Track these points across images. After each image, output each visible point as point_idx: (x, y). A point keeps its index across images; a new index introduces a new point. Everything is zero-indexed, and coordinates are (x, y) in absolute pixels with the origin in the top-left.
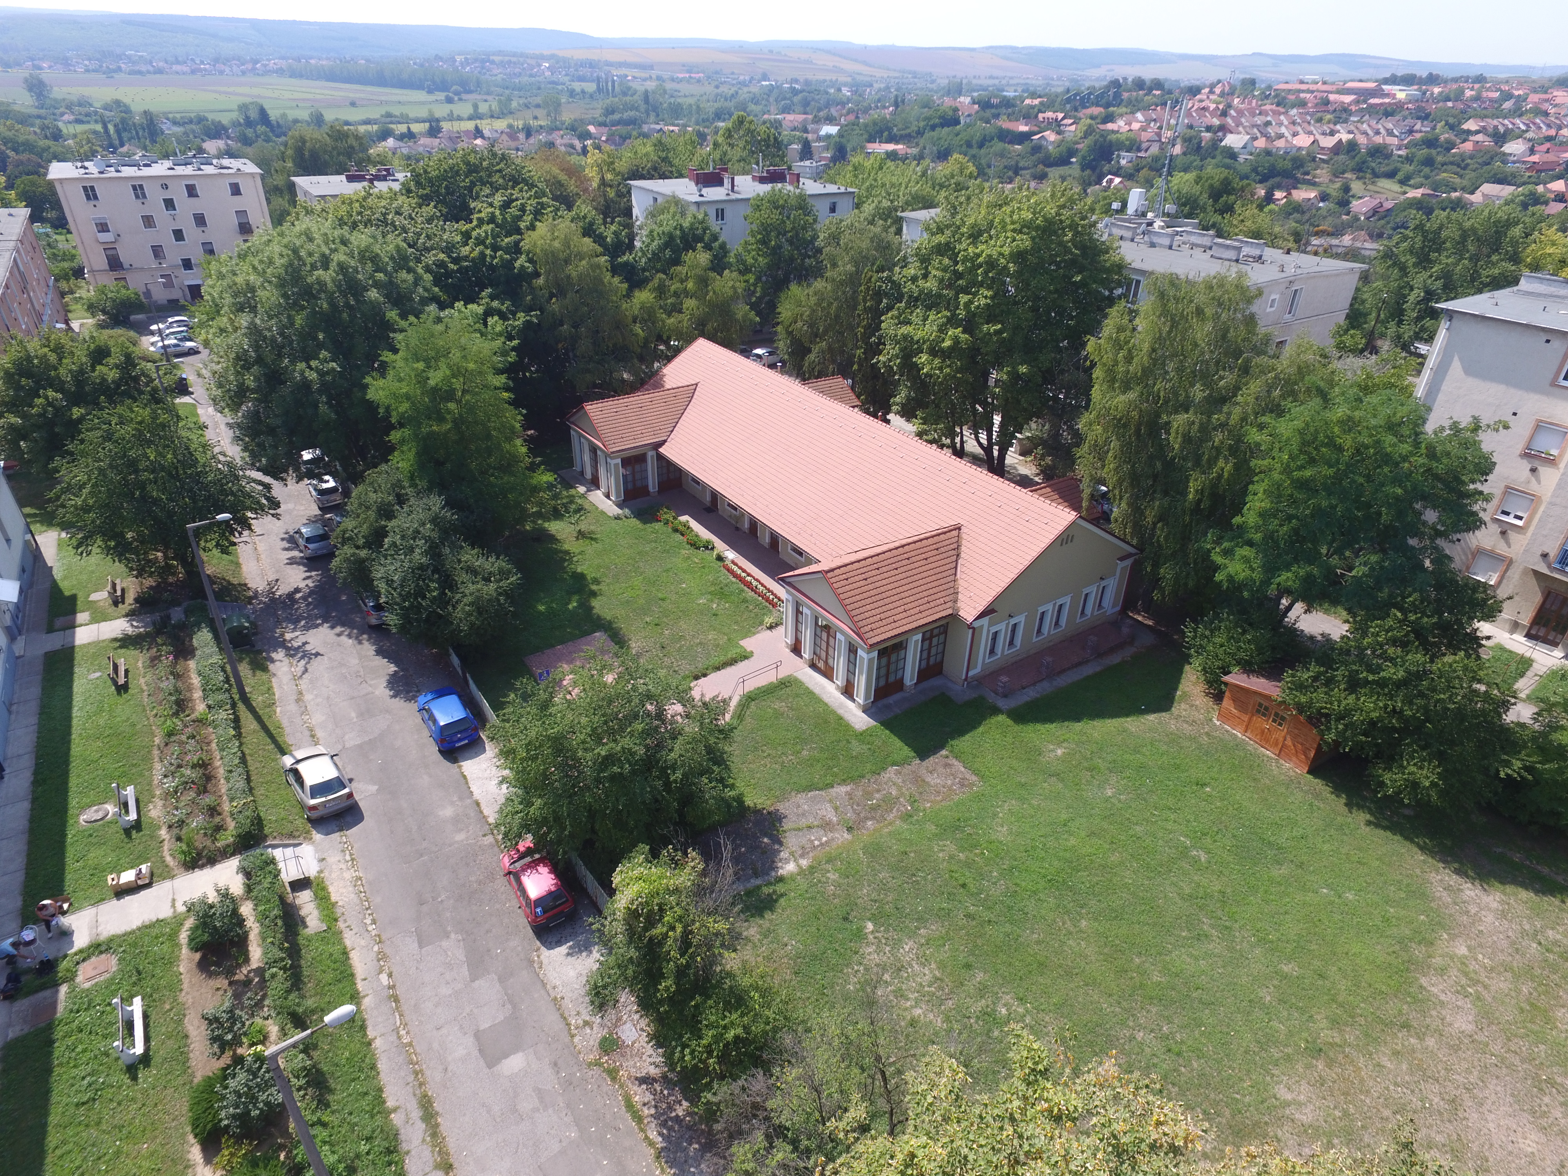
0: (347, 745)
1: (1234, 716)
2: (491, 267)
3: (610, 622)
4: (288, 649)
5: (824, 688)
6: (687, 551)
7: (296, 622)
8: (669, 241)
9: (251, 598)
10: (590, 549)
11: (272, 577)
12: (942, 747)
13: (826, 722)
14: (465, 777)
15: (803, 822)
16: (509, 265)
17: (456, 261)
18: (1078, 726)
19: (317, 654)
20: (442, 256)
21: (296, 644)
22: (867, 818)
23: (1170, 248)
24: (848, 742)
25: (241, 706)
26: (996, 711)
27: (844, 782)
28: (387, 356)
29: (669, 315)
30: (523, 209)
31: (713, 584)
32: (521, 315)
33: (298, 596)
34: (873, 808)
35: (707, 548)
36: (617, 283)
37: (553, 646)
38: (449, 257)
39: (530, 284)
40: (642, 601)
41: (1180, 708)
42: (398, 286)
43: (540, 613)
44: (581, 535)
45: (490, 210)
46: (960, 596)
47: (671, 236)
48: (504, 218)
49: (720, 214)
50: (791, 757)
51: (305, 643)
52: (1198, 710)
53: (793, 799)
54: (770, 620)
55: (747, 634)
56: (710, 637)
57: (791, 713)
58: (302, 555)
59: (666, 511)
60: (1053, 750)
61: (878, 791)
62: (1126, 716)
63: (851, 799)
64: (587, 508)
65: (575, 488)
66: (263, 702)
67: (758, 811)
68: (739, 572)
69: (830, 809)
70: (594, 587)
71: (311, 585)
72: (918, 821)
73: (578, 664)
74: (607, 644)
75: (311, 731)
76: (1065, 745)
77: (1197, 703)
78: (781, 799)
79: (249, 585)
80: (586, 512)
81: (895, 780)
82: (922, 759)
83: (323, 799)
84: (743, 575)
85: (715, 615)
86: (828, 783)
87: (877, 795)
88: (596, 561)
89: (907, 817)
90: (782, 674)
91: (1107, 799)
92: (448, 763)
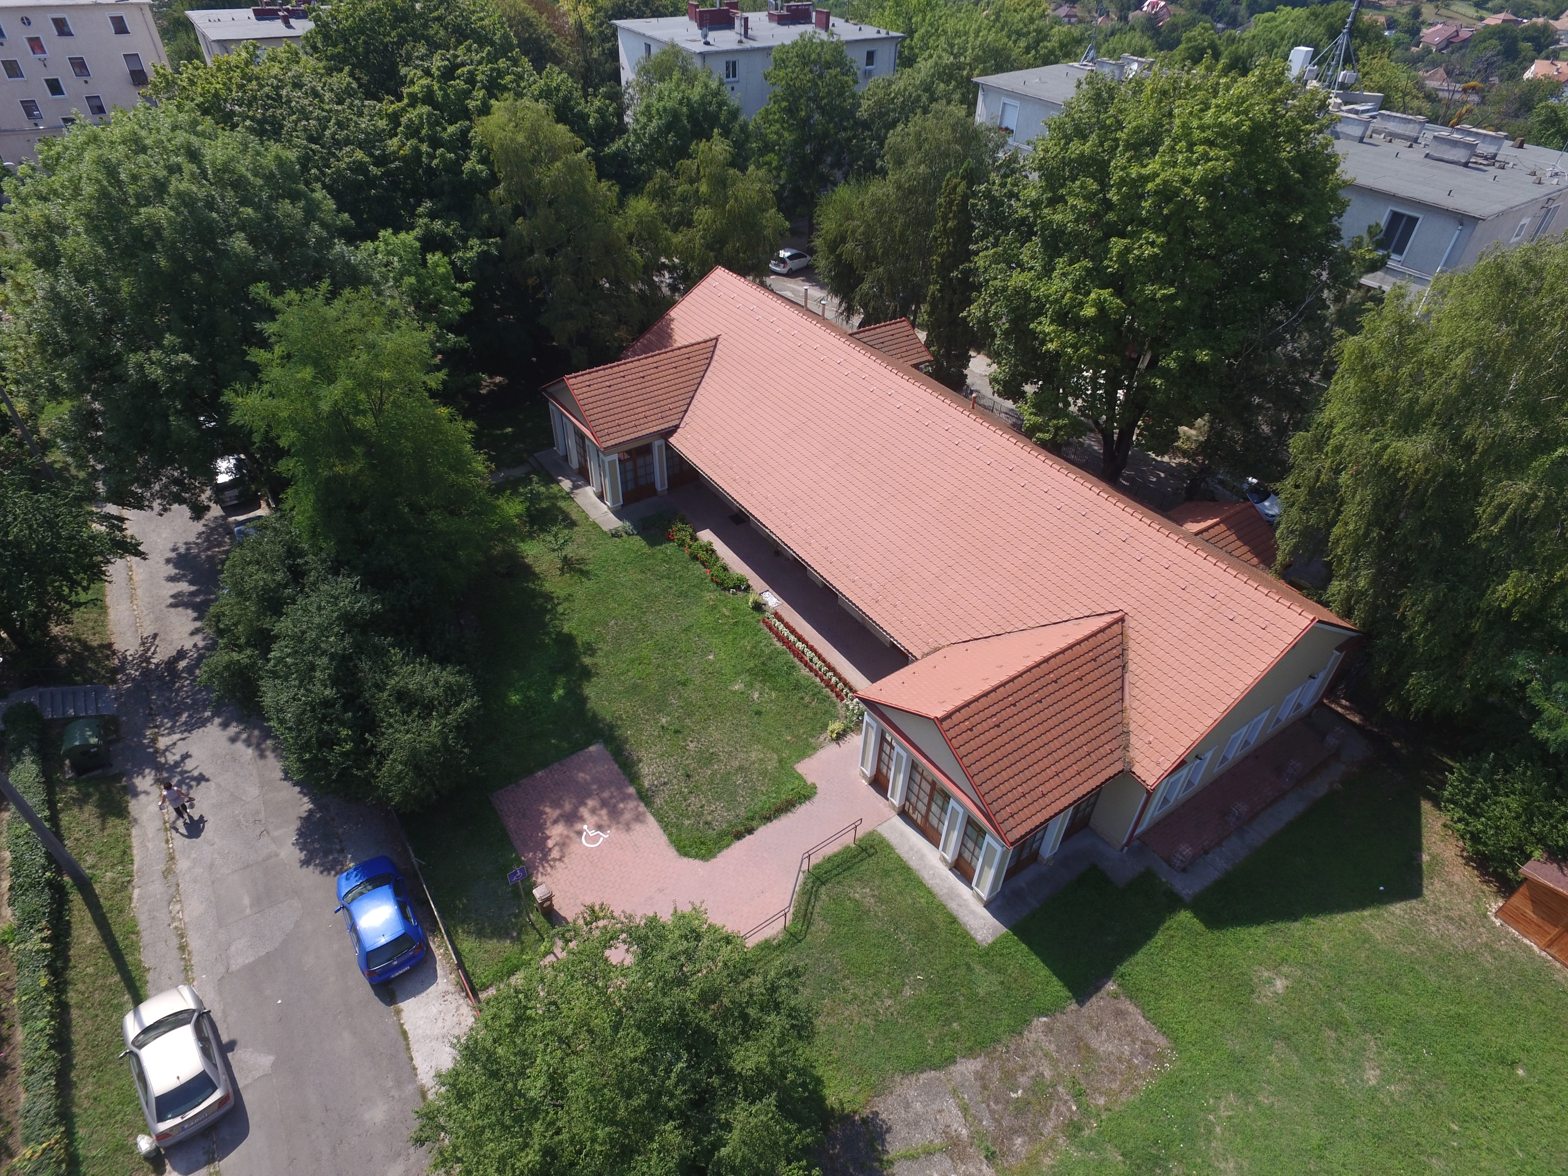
0: (234, 967)
1: (1530, 922)
2: (430, 171)
3: (611, 727)
4: (159, 768)
5: (922, 857)
6: (710, 596)
7: (174, 715)
8: (673, 123)
9: (115, 671)
10: (581, 589)
11: (148, 632)
12: (1106, 974)
13: (933, 926)
14: (404, 1034)
15: (919, 1139)
16: (454, 168)
17: (380, 161)
18: (1296, 928)
19: (201, 779)
20: (359, 155)
21: (172, 758)
22: (1015, 1131)
23: (1361, 140)
24: (970, 969)
25: (76, 899)
26: (1174, 903)
27: (970, 1053)
28: (257, 355)
29: (675, 230)
30: (471, 80)
31: (752, 655)
32: (474, 242)
33: (183, 664)
34: (1021, 1108)
35: (737, 588)
36: (606, 189)
37: (530, 772)
38: (371, 155)
39: (485, 195)
40: (654, 686)
41: (1433, 888)
42: (280, 226)
43: (515, 708)
44: (569, 565)
45: (425, 81)
46: (1133, 739)
47: (675, 115)
48: (446, 96)
49: (732, 69)
50: (888, 1002)
51: (186, 756)
52: (1462, 894)
53: (898, 1090)
54: (836, 726)
55: (806, 750)
56: (753, 756)
57: (880, 910)
58: (193, 588)
59: (680, 525)
60: (1270, 982)
61: (1024, 1069)
62: (1363, 906)
63: (985, 1087)
64: (574, 516)
65: (558, 482)
66: (113, 881)
67: (846, 1119)
68: (786, 632)
69: (955, 1111)
70: (587, 660)
71: (201, 644)
72: (1092, 1141)
73: (568, 807)
74: (609, 768)
75: (182, 936)
76: (1285, 969)
77: (1457, 879)
78: (880, 1090)
79: (115, 647)
80: (572, 524)
81: (1045, 1045)
82: (1081, 1002)
83: (178, 1120)
84: (792, 638)
85: (758, 713)
86: (947, 1053)
87: (1023, 1080)
88: (590, 613)
89: (1073, 1129)
90: (861, 832)
91: (1372, 1095)
92: (380, 1005)
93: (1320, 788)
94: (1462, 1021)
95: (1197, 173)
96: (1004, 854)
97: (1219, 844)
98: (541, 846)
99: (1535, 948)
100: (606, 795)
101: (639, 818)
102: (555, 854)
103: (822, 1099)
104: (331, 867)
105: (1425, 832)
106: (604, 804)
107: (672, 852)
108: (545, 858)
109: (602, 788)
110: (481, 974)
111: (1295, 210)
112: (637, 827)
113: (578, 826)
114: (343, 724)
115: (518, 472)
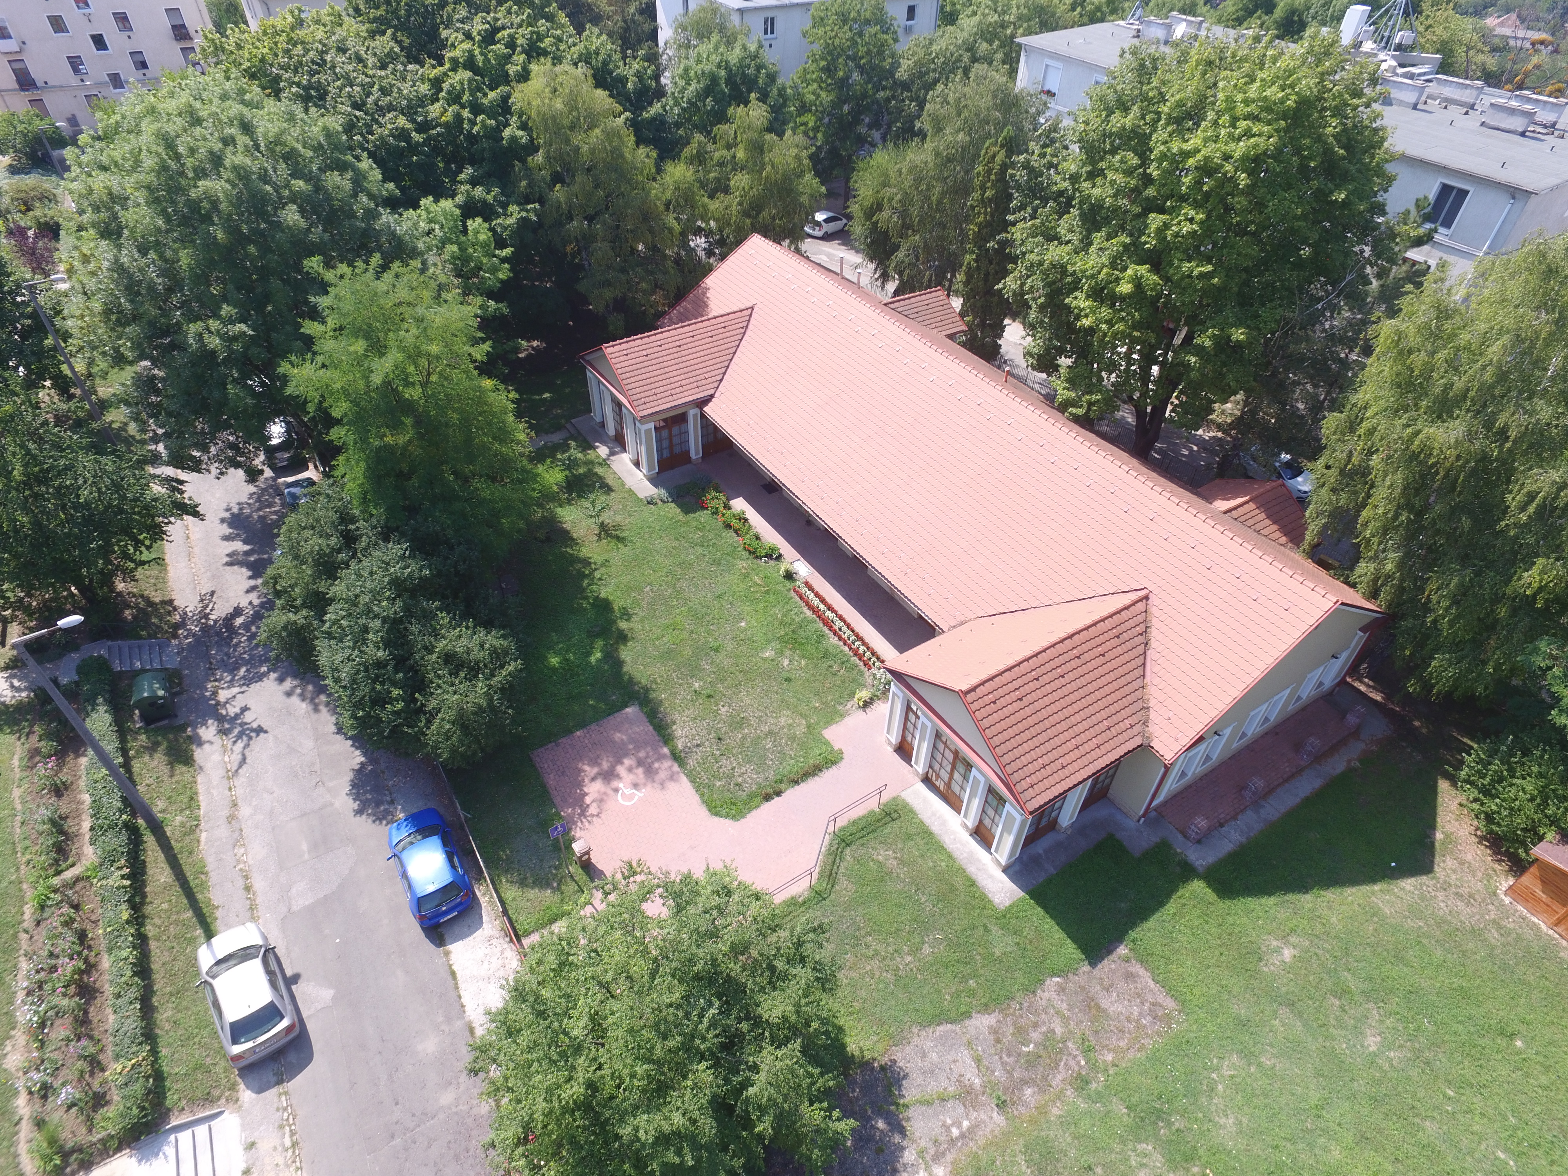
0: (295, 908)
1: (1540, 900)
2: (472, 138)
3: (647, 690)
4: (221, 719)
5: (944, 823)
6: (743, 563)
7: (233, 669)
8: (711, 88)
9: (177, 626)
10: (618, 555)
11: (206, 589)
12: (1119, 939)
13: (952, 889)
14: (453, 974)
15: (934, 1087)
16: (495, 134)
17: (422, 127)
18: (1307, 900)
19: (260, 730)
20: (402, 121)
21: (232, 710)
22: (1025, 1082)
23: (1415, 107)
24: (987, 930)
25: (149, 840)
26: (1188, 872)
27: (986, 1009)
28: (310, 327)
29: (712, 196)
30: (511, 44)
31: (782, 623)
32: (513, 208)
33: (239, 621)
34: (1032, 1061)
35: (769, 556)
36: (645, 156)
37: (569, 732)
38: (413, 121)
39: (523, 161)
40: (688, 652)
41: (1444, 866)
42: (328, 198)
43: (554, 670)
44: (605, 531)
45: (467, 46)
46: (1152, 715)
47: (714, 79)
48: (487, 60)
49: (770, 26)
50: (909, 959)
51: (245, 709)
52: (1473, 873)
53: (916, 1041)
54: (864, 694)
55: (833, 716)
56: (782, 721)
57: (902, 872)
58: (247, 548)
59: (713, 493)
60: (1278, 951)
61: (1036, 1025)
62: (1373, 880)
63: (998, 1041)
64: (610, 482)
65: (595, 448)
66: (183, 825)
67: (866, 1065)
68: (816, 602)
69: (969, 1062)
70: (623, 625)
71: (256, 602)
72: (1098, 1093)
73: (605, 765)
74: (643, 728)
75: (247, 877)
76: (1293, 939)
77: (1469, 857)
78: (898, 1040)
79: (176, 603)
80: (608, 489)
81: (1057, 1003)
82: (1093, 964)
83: (250, 1044)
84: (822, 607)
85: (788, 680)
86: (963, 1009)
87: (1035, 1035)
88: (625, 579)
89: (1081, 1082)
90: (886, 797)
91: (1372, 1061)
92: (431, 947)
93: (1338, 765)
94: (1464, 994)
95: (1239, 149)
96: (1023, 823)
97: (1235, 818)
98: (579, 802)
99: (1543, 926)
100: (642, 754)
101: (672, 777)
102: (593, 810)
103: (843, 1046)
104: (382, 817)
105: (1440, 810)
106: (640, 763)
107: (703, 812)
108: (583, 814)
109: (638, 748)
110: (523, 922)
111: (1338, 187)
112: (671, 785)
113: (615, 784)
114: (395, 684)
115: (557, 438)
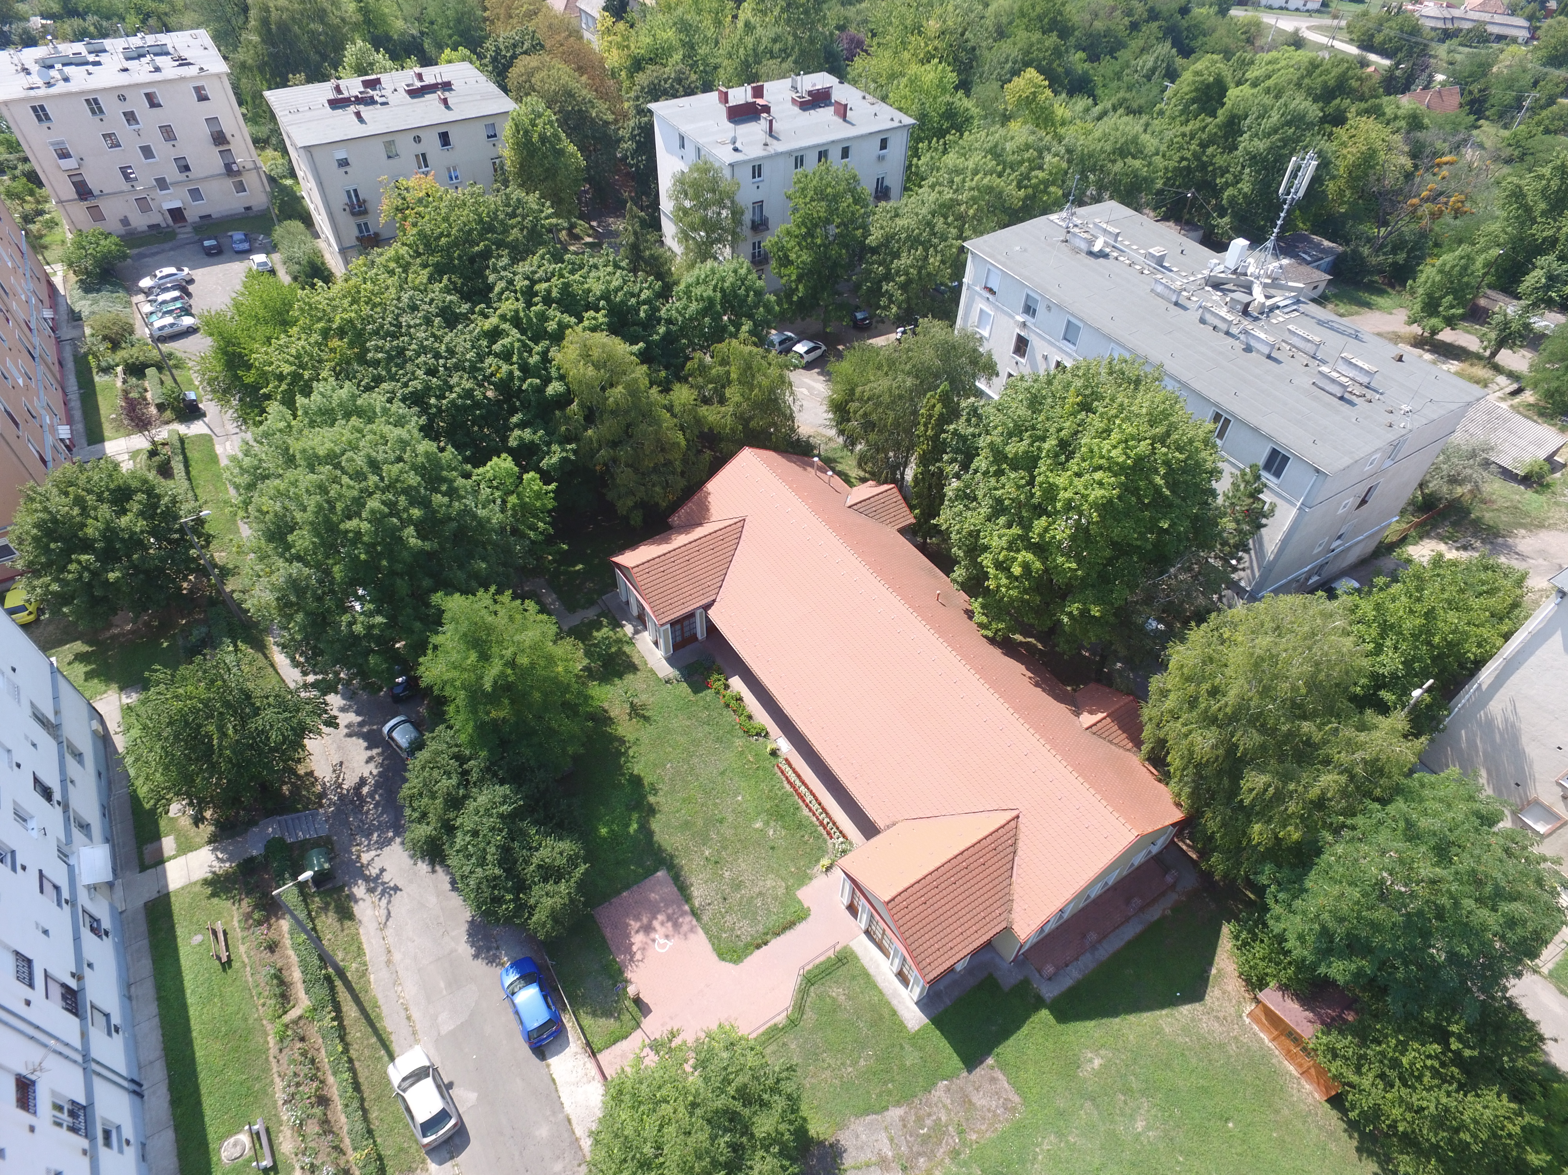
0: (443, 1033)
1: (1264, 1024)
2: (522, 394)
3: (672, 857)
4: (367, 879)
5: (878, 966)
6: (739, 742)
7: (368, 835)
8: (708, 307)
9: (321, 796)
10: (645, 734)
11: (335, 760)
12: (988, 1053)
13: (881, 1018)
14: (553, 1080)
15: (863, 1158)
16: (540, 393)
18: (1116, 1022)
19: (396, 889)
21: (374, 871)
22: (920, 1154)
24: (902, 1048)
25: (338, 983)
26: (1039, 1003)
27: (898, 1104)
31: (769, 797)
32: (555, 447)
33: (365, 790)
34: (925, 1140)
35: (759, 735)
37: (618, 893)
39: (562, 410)
40: (700, 823)
41: (1213, 994)
43: (605, 839)
44: (635, 711)
46: (1015, 906)
47: (711, 301)
48: (529, 319)
49: (757, 172)
50: (850, 1069)
51: (383, 870)
52: (1230, 1000)
53: (852, 1127)
54: (825, 862)
55: (803, 878)
56: (769, 883)
57: (848, 1005)
58: (359, 719)
59: (716, 676)
60: (1091, 1061)
61: (929, 1115)
62: (1162, 1007)
63: (905, 1126)
64: (636, 661)
65: (622, 626)
66: (357, 970)
67: (821, 1143)
68: (793, 778)
69: (886, 1141)
70: (652, 799)
71: (375, 772)
72: (965, 1162)
73: (645, 920)
74: (670, 889)
75: (406, 1009)
76: (1102, 1052)
77: (1230, 988)
78: (842, 1126)
79: (316, 774)
80: (633, 668)
81: (944, 1099)
82: (970, 1071)
83: (434, 1137)
84: (798, 783)
85: (773, 848)
86: (884, 1104)
87: (928, 1122)
88: (652, 757)
89: (955, 1154)
90: (838, 948)
91: (1137, 1137)
92: (537, 1061)
93: (1155, 913)
94: (1204, 1090)
97: (1077, 959)
98: (628, 949)
99: (1266, 1041)
100: (670, 911)
101: (692, 930)
102: (638, 956)
103: (807, 1131)
104: (493, 960)
105: (1219, 951)
106: (669, 918)
107: (714, 957)
108: (631, 960)
109: (667, 906)
110: (597, 1043)
112: (691, 936)
113: (653, 935)
115: (591, 614)
